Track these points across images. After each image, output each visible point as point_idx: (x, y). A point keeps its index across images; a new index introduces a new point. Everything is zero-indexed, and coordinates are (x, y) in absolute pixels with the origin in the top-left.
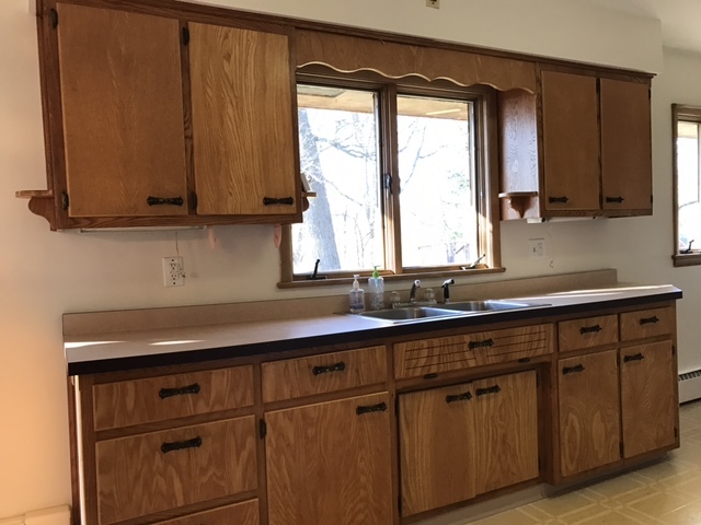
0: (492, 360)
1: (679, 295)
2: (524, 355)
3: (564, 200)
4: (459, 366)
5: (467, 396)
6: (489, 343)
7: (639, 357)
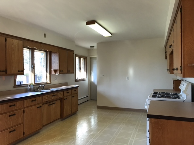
0: (55, 98)
1: (78, 87)
2: (59, 97)
3: (62, 71)
4: (51, 99)
5: (51, 104)
6: (55, 95)
7: (74, 97)
